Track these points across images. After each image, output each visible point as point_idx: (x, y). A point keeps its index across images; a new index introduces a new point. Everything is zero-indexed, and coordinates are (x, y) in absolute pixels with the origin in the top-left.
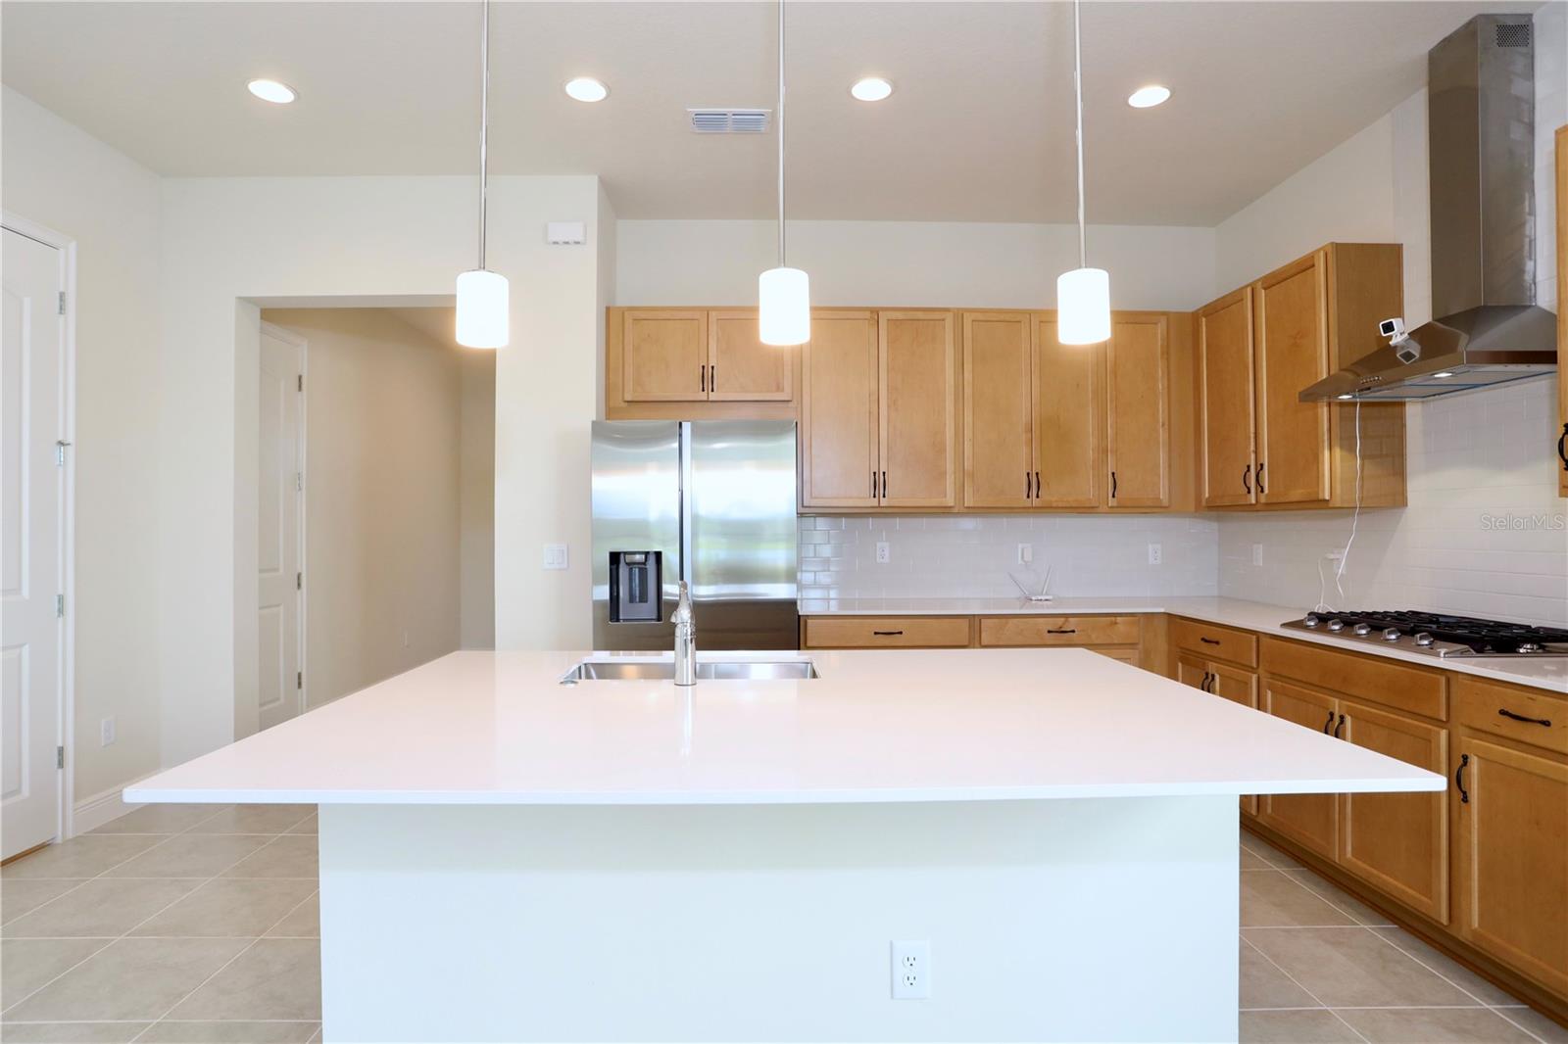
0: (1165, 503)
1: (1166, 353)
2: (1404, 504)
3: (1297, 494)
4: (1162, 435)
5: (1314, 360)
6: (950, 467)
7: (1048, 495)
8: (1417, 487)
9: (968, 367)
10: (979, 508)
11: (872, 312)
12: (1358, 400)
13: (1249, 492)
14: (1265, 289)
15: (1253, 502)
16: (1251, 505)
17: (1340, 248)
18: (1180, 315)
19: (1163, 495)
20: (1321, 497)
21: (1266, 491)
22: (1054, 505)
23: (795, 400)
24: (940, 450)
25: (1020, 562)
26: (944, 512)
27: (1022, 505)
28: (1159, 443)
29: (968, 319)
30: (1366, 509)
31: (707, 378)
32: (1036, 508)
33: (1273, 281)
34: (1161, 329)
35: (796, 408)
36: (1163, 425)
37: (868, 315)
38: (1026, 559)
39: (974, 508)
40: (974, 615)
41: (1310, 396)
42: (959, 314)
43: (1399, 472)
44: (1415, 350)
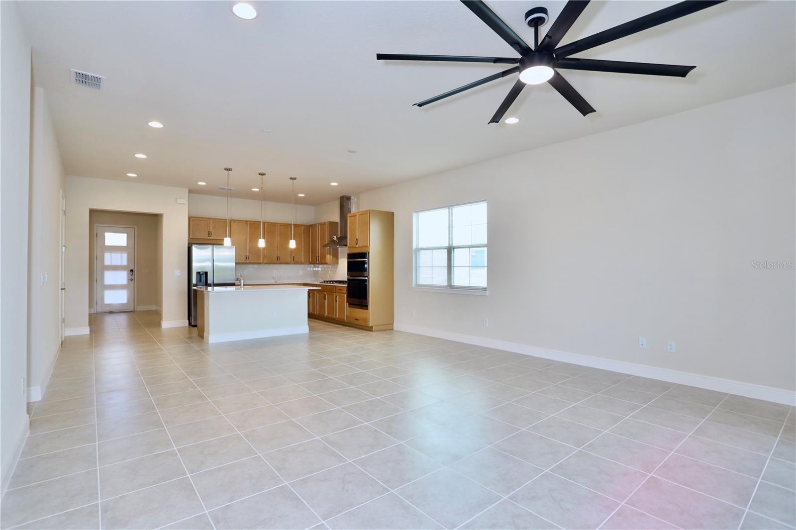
0: (303, 263)
1: (304, 232)
2: (338, 263)
3: (323, 262)
4: (303, 249)
5: (325, 240)
6: (261, 255)
7: (281, 261)
9: (265, 234)
12: (331, 248)
13: (317, 261)
15: (318, 263)
17: (330, 222)
18: (307, 226)
19: (303, 261)
20: (326, 262)
21: (319, 260)
26: (260, 263)
27: (275, 263)
29: (266, 224)
30: (333, 264)
31: (210, 234)
32: (279, 263)
33: (321, 224)
34: (303, 228)
39: (267, 263)
41: (325, 246)
43: (337, 258)
44: (337, 241)
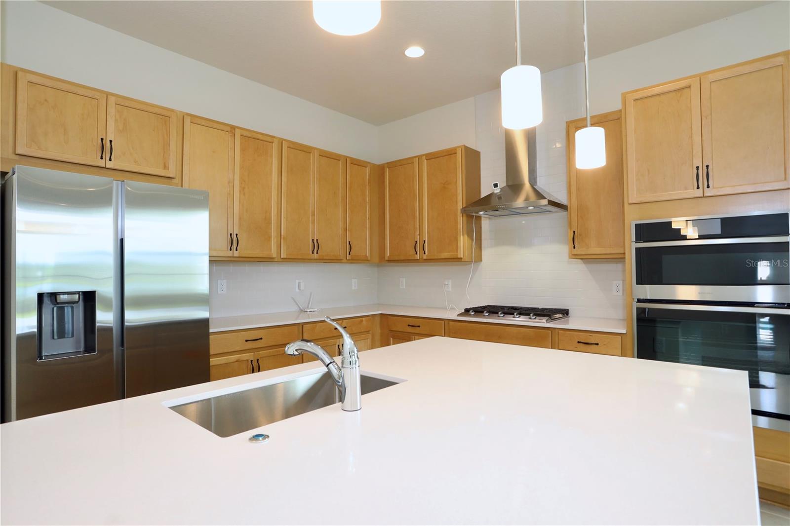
0: (369, 258)
1: (370, 183)
2: (481, 260)
3: (445, 255)
4: (368, 224)
5: (455, 195)
6: (273, 233)
7: (321, 252)
8: (486, 253)
9: (284, 174)
10: (288, 259)
11: (231, 128)
12: (474, 215)
13: (416, 254)
14: (427, 160)
15: (418, 258)
16: (418, 260)
17: (466, 149)
18: (374, 165)
19: (368, 253)
20: (459, 257)
21: (427, 253)
22: (325, 258)
23: (177, 178)
24: (268, 221)
25: (297, 290)
26: (270, 260)
27: (309, 258)
28: (366, 228)
29: (285, 145)
30: (475, 262)
31: (105, 148)
32: (316, 259)
33: (430, 157)
34: (368, 170)
35: (178, 183)
36: (369, 218)
37: (229, 129)
38: (301, 289)
39: (286, 258)
40: (299, 323)
42: (281, 141)
43: (480, 247)
